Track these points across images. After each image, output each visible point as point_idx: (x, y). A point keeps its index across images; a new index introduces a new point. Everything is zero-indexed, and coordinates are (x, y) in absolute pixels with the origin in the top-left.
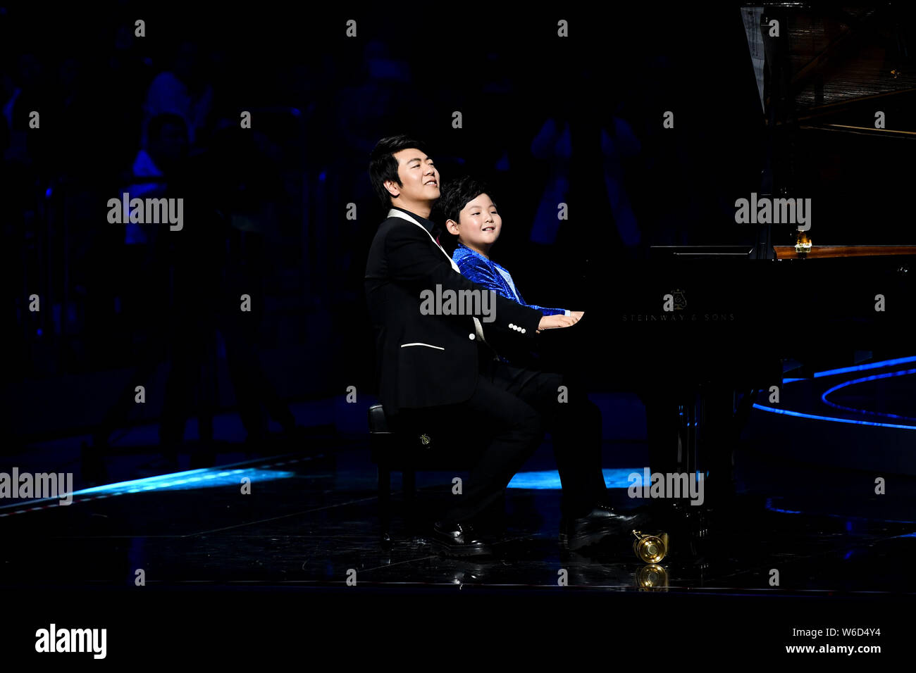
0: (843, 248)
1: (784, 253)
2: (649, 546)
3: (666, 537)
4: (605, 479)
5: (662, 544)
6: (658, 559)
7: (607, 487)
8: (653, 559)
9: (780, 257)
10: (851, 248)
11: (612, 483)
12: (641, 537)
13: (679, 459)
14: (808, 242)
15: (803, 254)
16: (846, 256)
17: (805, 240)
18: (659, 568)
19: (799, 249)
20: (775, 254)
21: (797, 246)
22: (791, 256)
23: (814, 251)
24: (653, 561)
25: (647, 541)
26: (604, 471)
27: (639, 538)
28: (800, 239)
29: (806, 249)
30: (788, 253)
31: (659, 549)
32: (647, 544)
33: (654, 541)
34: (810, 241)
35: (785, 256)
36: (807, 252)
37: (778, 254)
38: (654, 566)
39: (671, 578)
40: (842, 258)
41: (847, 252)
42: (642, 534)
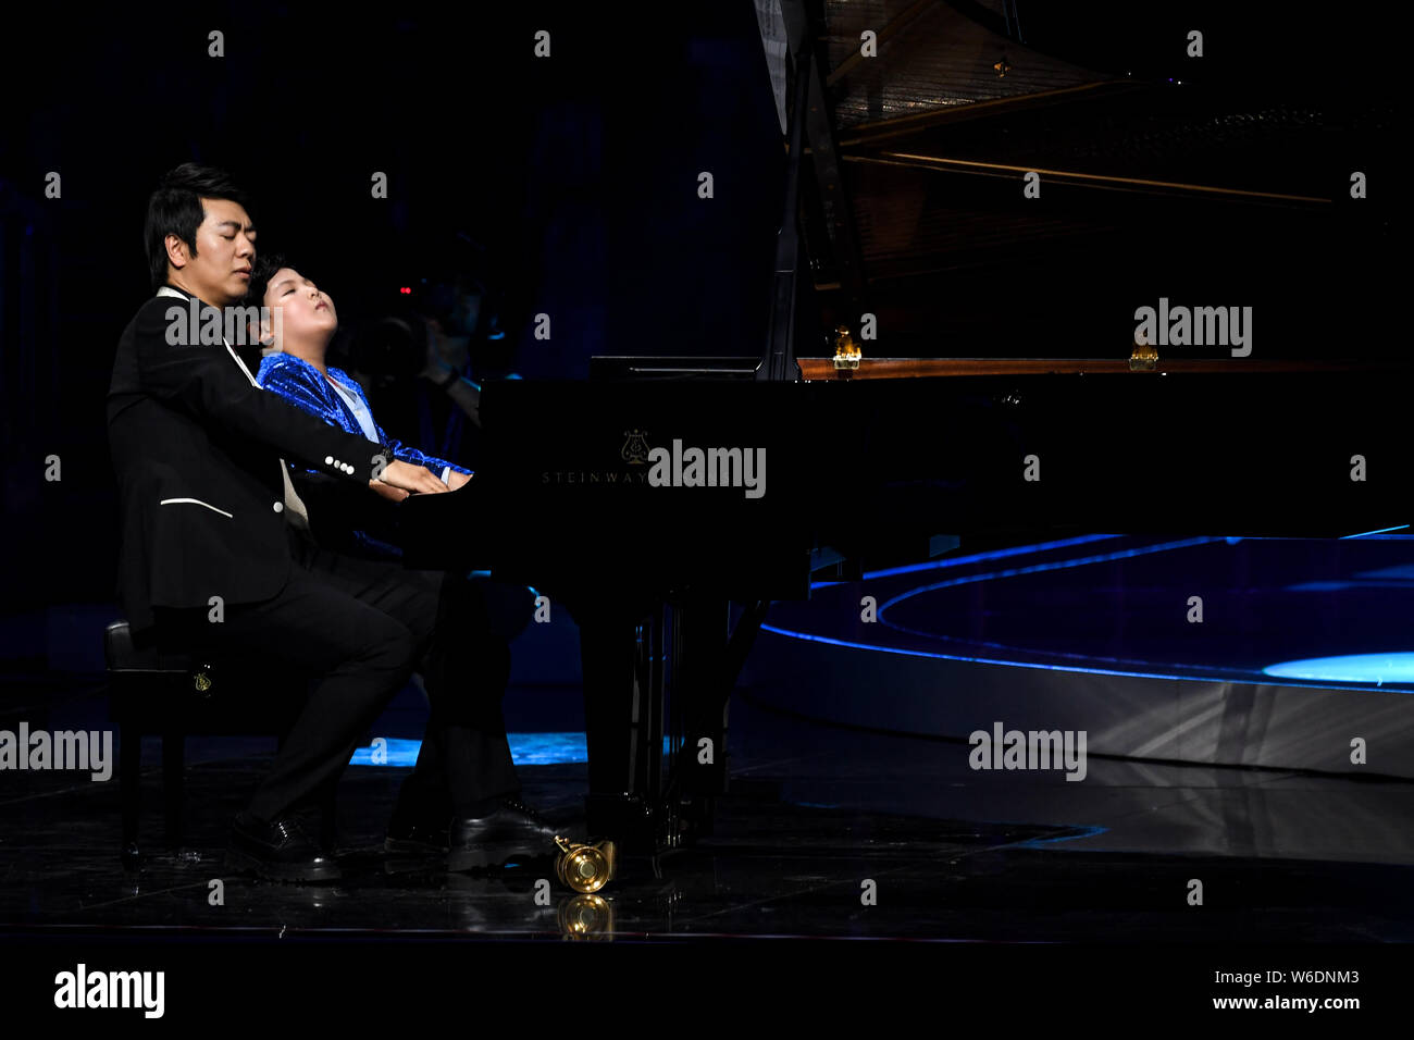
0: (914, 362)
1: (814, 370)
2: (583, 863)
3: (611, 848)
5: (604, 860)
6: (597, 885)
7: (515, 763)
8: (589, 885)
9: (809, 376)
10: (926, 362)
11: (523, 756)
12: (569, 848)
13: (635, 717)
14: (856, 351)
15: (846, 372)
16: (918, 375)
17: (849, 348)
18: (599, 901)
19: (839, 364)
20: (800, 371)
21: (838, 358)
22: (828, 375)
23: (866, 367)
24: (588, 888)
25: (578, 855)
26: (509, 737)
27: (565, 850)
28: (842, 346)
29: (851, 363)
30: (822, 370)
31: (599, 868)
32: (578, 859)
33: (590, 854)
34: (859, 350)
35: (815, 375)
36: (853, 368)
37: (804, 371)
38: (589, 897)
39: (618, 918)
40: (913, 379)
41: (921, 369)
42: (571, 842)
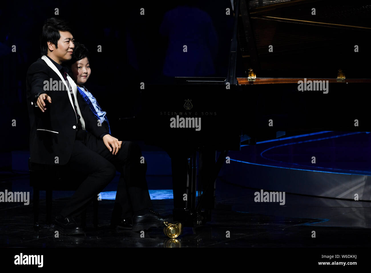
0: (272, 79)
1: (242, 81)
2: (172, 229)
3: (180, 225)
4: (150, 195)
5: (178, 229)
6: (176, 236)
7: (151, 199)
8: (174, 236)
9: (240, 83)
10: (276, 79)
11: (154, 197)
12: (168, 225)
13: (188, 185)
14: (254, 76)
15: (251, 82)
16: (273, 83)
17: (253, 75)
18: (176, 241)
19: (249, 80)
20: (238, 82)
21: (249, 78)
22: (246, 83)
23: (257, 80)
24: (173, 237)
25: (170, 227)
26: (149, 191)
27: (167, 225)
28: (250, 74)
29: (253, 79)
30: (245, 81)
31: (177, 231)
32: (170, 228)
33: (174, 227)
34: (255, 75)
35: (242, 83)
36: (254, 81)
37: (239, 82)
38: (174, 240)
39: (182, 246)
40: (272, 84)
41: (274, 81)
42: (169, 223)
